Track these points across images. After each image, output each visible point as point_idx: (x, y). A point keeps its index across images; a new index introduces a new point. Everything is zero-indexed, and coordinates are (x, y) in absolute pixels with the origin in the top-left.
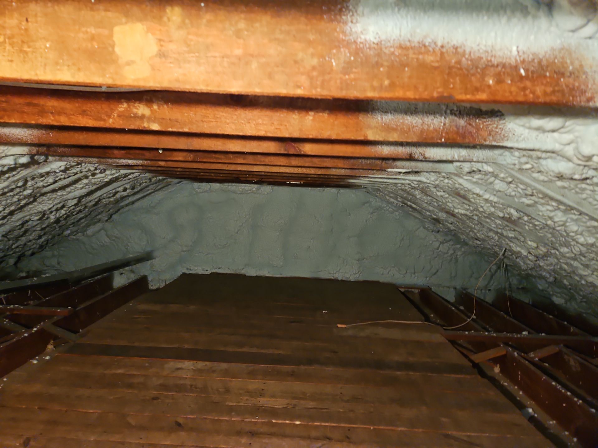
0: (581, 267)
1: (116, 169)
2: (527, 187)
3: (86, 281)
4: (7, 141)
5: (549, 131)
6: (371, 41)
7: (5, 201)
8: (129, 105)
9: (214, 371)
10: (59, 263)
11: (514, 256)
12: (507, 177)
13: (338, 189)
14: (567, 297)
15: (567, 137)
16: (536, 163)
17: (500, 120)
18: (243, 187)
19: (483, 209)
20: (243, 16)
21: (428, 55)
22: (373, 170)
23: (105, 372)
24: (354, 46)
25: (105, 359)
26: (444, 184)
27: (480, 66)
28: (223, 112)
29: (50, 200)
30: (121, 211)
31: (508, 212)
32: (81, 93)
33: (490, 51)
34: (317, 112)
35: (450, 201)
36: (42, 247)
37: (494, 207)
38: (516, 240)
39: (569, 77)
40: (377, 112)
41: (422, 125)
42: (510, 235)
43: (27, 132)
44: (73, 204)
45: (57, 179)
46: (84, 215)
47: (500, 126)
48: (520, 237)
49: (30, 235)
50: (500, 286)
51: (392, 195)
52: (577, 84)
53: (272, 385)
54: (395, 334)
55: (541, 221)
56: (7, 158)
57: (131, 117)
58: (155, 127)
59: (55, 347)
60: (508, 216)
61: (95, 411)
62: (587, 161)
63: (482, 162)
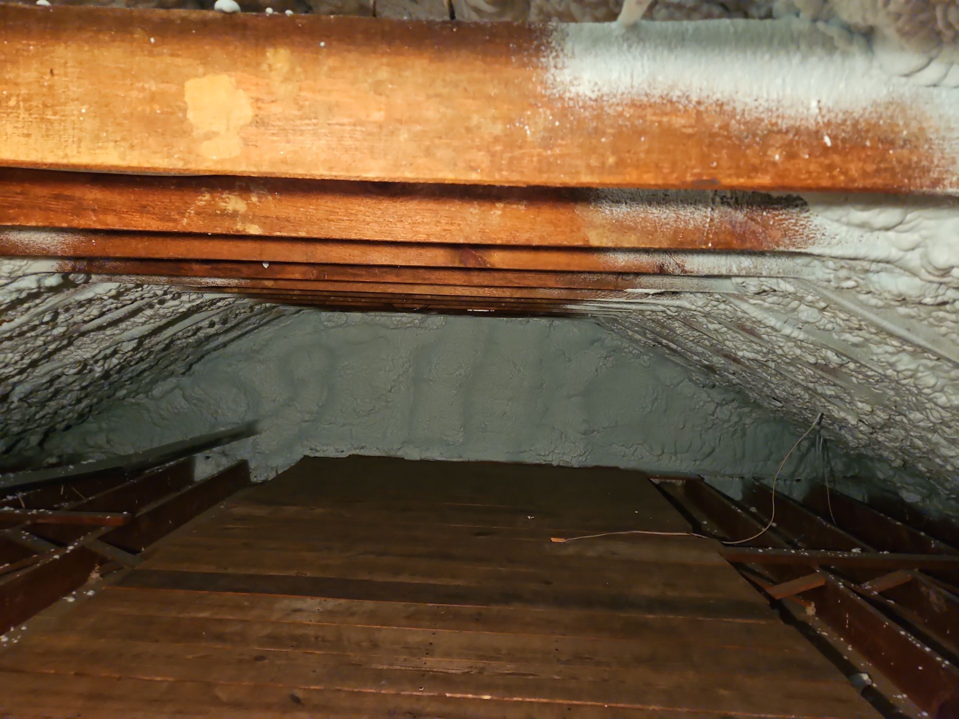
0: (944, 442)
1: (198, 293)
2: (852, 316)
3: (152, 469)
4: (25, 252)
5: (880, 229)
6: (586, 96)
7: (23, 346)
8: (212, 196)
9: (352, 614)
10: (108, 442)
11: (835, 425)
12: (818, 301)
13: (551, 319)
14: (925, 491)
15: (911, 238)
16: (863, 279)
17: (800, 212)
18: (398, 319)
19: (783, 350)
20: (385, 60)
21: (677, 116)
22: (603, 290)
23: (181, 616)
24: (559, 105)
25: (180, 594)
26: (718, 311)
27: (759, 132)
28: (360, 205)
29: (95, 342)
30: (207, 357)
31: (823, 355)
32: (138, 179)
33: (774, 109)
34: (509, 203)
35: (730, 339)
36: (82, 417)
37: (800, 348)
38: (838, 400)
39: (903, 147)
40: (604, 201)
41: (676, 221)
42: (829, 393)
43: (57, 238)
44: (130, 348)
45: (105, 310)
46: (147, 365)
47: (802, 222)
48: (844, 395)
49: (63, 398)
50: (814, 475)
51: (636, 329)
52: (915, 159)
53: (447, 637)
54: (645, 553)
55: (877, 369)
56: (26, 278)
57: (217, 215)
58: (254, 230)
59: (102, 576)
60: (823, 362)
61: (165, 678)
62: (943, 276)
63: (777, 277)
